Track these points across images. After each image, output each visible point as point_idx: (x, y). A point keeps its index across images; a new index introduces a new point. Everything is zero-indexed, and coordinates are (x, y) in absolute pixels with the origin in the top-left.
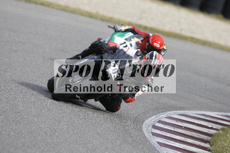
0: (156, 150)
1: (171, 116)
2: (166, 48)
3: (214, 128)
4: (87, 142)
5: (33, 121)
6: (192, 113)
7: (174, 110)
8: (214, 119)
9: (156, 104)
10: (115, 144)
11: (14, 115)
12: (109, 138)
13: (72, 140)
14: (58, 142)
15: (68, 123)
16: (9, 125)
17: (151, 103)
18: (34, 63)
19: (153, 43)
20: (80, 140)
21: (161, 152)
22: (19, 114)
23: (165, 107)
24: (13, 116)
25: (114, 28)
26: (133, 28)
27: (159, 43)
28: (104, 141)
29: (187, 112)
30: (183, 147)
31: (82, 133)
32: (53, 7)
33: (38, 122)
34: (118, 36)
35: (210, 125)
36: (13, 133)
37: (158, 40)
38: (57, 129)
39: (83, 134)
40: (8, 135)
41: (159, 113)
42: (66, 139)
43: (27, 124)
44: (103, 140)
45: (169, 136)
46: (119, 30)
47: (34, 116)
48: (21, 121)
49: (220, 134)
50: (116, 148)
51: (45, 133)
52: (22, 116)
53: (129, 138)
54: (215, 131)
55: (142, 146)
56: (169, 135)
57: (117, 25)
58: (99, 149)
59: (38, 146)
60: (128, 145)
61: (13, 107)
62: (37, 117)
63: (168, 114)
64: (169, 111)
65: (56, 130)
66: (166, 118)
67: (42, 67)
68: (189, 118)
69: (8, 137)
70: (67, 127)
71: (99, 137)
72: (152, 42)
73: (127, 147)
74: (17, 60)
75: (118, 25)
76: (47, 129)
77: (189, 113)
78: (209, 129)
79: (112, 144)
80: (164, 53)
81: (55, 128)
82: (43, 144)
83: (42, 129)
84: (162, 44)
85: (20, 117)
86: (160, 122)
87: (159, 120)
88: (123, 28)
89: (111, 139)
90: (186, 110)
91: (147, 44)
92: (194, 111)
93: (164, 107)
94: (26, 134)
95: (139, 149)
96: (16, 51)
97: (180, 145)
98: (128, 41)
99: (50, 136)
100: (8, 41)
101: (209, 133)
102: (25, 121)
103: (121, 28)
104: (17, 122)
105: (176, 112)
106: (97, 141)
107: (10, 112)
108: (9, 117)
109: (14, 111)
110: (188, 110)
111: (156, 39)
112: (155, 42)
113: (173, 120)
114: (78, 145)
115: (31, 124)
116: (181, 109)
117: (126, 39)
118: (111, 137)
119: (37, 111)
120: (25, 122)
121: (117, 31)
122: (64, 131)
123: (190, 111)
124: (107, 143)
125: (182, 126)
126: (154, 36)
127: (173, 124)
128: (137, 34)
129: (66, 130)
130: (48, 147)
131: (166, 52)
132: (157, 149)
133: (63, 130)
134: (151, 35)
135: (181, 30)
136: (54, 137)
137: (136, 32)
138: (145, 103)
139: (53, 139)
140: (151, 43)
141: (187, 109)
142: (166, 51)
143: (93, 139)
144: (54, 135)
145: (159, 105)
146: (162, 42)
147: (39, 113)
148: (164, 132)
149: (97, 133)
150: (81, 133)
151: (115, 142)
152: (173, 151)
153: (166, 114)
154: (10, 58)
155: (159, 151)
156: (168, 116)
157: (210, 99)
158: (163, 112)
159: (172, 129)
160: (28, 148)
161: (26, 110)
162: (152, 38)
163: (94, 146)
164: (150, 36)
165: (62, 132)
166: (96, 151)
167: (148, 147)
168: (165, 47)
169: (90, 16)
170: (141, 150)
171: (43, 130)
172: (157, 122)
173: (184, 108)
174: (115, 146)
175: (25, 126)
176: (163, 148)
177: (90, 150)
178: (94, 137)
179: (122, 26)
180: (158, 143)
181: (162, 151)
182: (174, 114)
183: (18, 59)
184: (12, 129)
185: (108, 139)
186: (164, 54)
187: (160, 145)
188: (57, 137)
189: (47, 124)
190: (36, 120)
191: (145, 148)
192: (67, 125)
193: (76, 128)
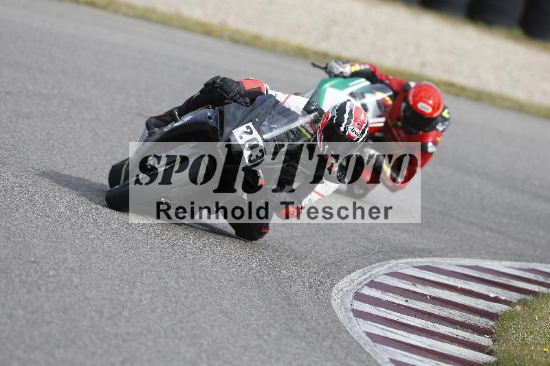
0: (363, 351)
1: (399, 271)
2: (447, 116)
3: (501, 300)
4: (198, 332)
5: (68, 284)
6: (450, 265)
7: (407, 257)
8: (502, 278)
9: (364, 242)
10: (265, 337)
11: (24, 270)
12: (251, 322)
13: (162, 327)
14: (128, 334)
15: (152, 288)
16: (13, 293)
17: (351, 240)
18: (72, 144)
19: (416, 103)
20: (182, 328)
21: (376, 355)
22: (35, 265)
23: (384, 250)
24: (22, 271)
25: (326, 68)
26: (372, 70)
27: (431, 102)
28: (239, 329)
29: (437, 260)
30: (429, 345)
31: (186, 311)
32: (116, 12)
33: (81, 285)
34: (333, 86)
35: (493, 292)
36: (21, 312)
37: (428, 95)
38: (127, 301)
39: (190, 315)
40: (11, 317)
41: (371, 264)
42: (149, 325)
43: (55, 290)
44: (237, 327)
45: (395, 318)
46: (337, 72)
47: (72, 270)
48: (41, 282)
49: (518, 314)
50: (267, 348)
51: (97, 312)
52: (44, 271)
53: (299, 323)
54: (504, 306)
55: (329, 343)
56: (394, 316)
57: (333, 62)
58: (228, 349)
59: (80, 343)
60: (297, 340)
61: (20, 249)
62: (80, 274)
63: (393, 266)
64: (393, 259)
65: (125, 305)
66: (386, 274)
67: (92, 155)
68: (442, 276)
69: (9, 321)
70: (151, 298)
71: (229, 322)
72: (413, 100)
73: (295, 345)
74: (32, 137)
75: (336, 62)
76: (104, 302)
77: (442, 264)
78: (488, 302)
79: (259, 337)
80: (444, 127)
81: (123, 299)
82: (94, 337)
83: (91, 303)
84: (436, 106)
85: (39, 274)
86: (373, 284)
87: (370, 280)
88: (348, 70)
89: (257, 324)
90: (435, 256)
91: (404, 105)
92: (455, 259)
93: (382, 248)
94: (53, 314)
95: (324, 349)
96: (28, 116)
97: (420, 340)
98: (357, 99)
99: (111, 318)
100: (8, 93)
101: (490, 310)
102: (51, 282)
103: (341, 69)
104: (32, 286)
105: (411, 262)
106: (224, 329)
107: (14, 262)
108: (11, 273)
109: (24, 260)
110: (441, 256)
111: (422, 94)
112: (421, 100)
113: (405, 281)
114: (177, 341)
115: (66, 291)
116: (422, 253)
117: (352, 95)
118: (256, 320)
119: (78, 260)
120: (49, 285)
121: (333, 75)
122: (142, 308)
123: (445, 258)
124: (246, 335)
125: (426, 295)
126: (420, 88)
127: (404, 289)
128: (382, 82)
129: (148, 303)
130: (105, 346)
131: (448, 125)
132: (367, 350)
133: (142, 303)
134: (412, 84)
135: (423, 65)
136: (120, 321)
137: (379, 77)
138: (337, 239)
139: (117, 325)
140: (411, 103)
141: (437, 254)
142: (447, 123)
143: (213, 326)
144: (119, 316)
145: (370, 245)
146: (437, 100)
147: (83, 265)
148: (382, 309)
149: (222, 311)
150: (183, 313)
151: (266, 333)
152: (404, 355)
153: (386, 266)
154: (14, 131)
155: (371, 353)
156: (391, 271)
157: (491, 230)
158: (380, 261)
159: (401, 301)
160: (58, 347)
161: (52, 257)
162: (414, 92)
163: (214, 341)
164: (410, 86)
165: (138, 310)
166: (220, 354)
167: (345, 343)
168: (445, 114)
169: (207, 31)
170: (327, 353)
171: (94, 305)
172: (366, 285)
173: (431, 252)
174: (266, 341)
175: (51, 295)
176: (380, 348)
177: (205, 351)
178: (214, 321)
179: (344, 63)
180: (369, 335)
181: (378, 354)
182: (406, 265)
183: (33, 134)
184: (19, 301)
185: (248, 326)
186: (444, 130)
187: (374, 341)
188: (128, 321)
189: (104, 291)
190: (76, 280)
191: (336, 346)
192: (151, 292)
193: (173, 300)
